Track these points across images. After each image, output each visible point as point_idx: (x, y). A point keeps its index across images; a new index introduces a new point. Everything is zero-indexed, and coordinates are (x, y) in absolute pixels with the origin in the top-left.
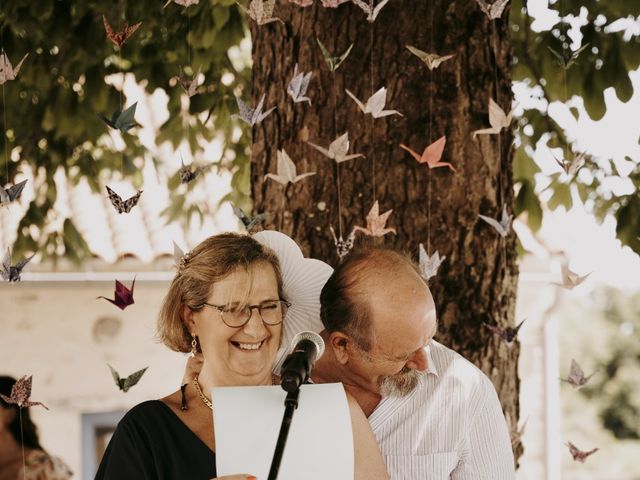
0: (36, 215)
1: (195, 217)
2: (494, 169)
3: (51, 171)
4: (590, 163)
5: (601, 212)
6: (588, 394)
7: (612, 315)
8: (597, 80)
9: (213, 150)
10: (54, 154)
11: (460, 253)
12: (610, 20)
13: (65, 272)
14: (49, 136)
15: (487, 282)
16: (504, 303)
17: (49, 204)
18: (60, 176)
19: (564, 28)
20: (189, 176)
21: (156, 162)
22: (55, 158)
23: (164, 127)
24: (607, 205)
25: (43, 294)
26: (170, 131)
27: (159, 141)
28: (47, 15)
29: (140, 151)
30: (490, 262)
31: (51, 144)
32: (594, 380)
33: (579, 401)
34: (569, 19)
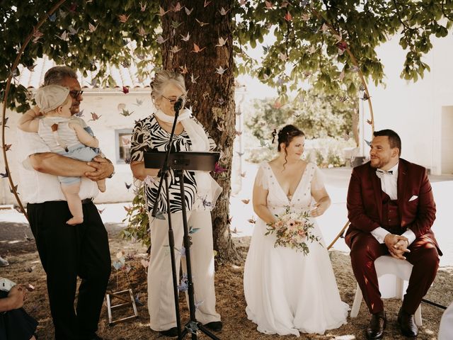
0: (101, 74)
1: (145, 76)
2: (228, 57)
3: (105, 62)
4: (251, 61)
5: (253, 74)
6: (250, 127)
7: (256, 106)
8: (254, 37)
9: (150, 57)
10: (106, 57)
11: (220, 80)
12: (256, 21)
13: (110, 90)
14: (105, 51)
15: (227, 88)
16: (231, 93)
17: (104, 71)
18: (107, 64)
19: (245, 23)
20: (143, 64)
21: (134, 60)
22: (106, 58)
23: (136, 49)
24: (254, 73)
25: (105, 97)
26: (138, 50)
27: (134, 54)
28: (104, 17)
29: (130, 57)
30: (228, 82)
31: (105, 55)
32: (251, 123)
33: (248, 129)
34: (246, 20)
